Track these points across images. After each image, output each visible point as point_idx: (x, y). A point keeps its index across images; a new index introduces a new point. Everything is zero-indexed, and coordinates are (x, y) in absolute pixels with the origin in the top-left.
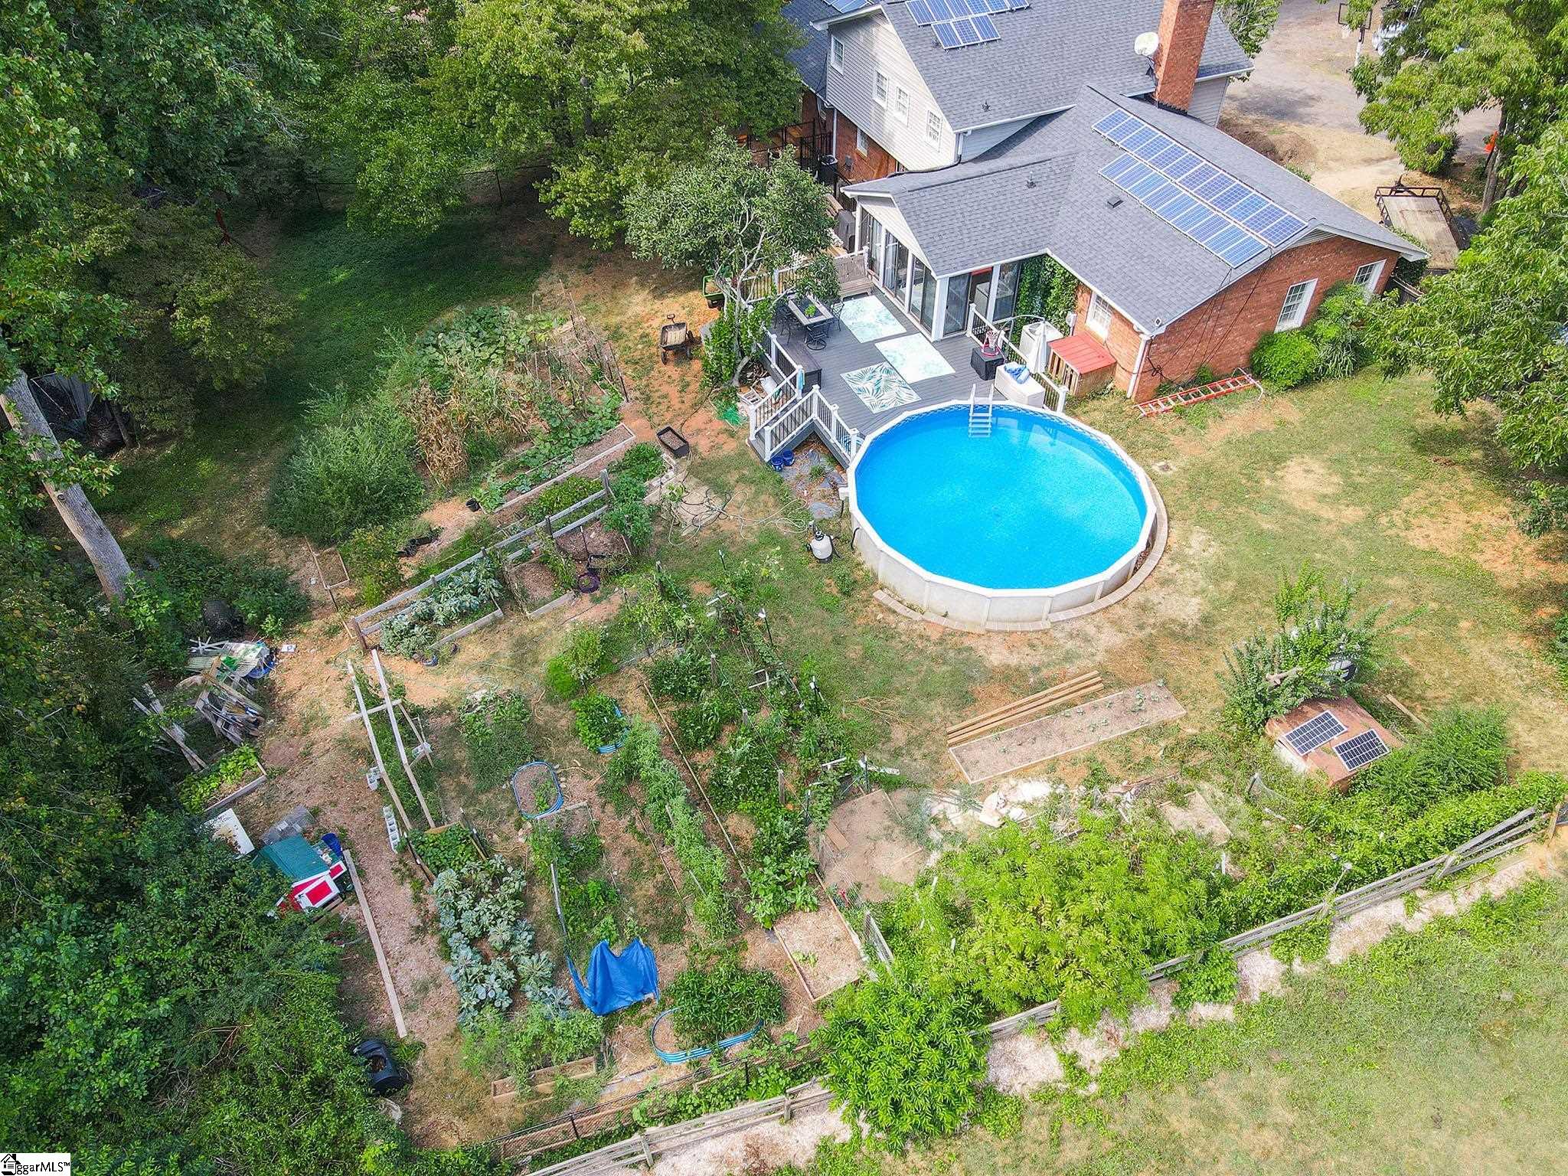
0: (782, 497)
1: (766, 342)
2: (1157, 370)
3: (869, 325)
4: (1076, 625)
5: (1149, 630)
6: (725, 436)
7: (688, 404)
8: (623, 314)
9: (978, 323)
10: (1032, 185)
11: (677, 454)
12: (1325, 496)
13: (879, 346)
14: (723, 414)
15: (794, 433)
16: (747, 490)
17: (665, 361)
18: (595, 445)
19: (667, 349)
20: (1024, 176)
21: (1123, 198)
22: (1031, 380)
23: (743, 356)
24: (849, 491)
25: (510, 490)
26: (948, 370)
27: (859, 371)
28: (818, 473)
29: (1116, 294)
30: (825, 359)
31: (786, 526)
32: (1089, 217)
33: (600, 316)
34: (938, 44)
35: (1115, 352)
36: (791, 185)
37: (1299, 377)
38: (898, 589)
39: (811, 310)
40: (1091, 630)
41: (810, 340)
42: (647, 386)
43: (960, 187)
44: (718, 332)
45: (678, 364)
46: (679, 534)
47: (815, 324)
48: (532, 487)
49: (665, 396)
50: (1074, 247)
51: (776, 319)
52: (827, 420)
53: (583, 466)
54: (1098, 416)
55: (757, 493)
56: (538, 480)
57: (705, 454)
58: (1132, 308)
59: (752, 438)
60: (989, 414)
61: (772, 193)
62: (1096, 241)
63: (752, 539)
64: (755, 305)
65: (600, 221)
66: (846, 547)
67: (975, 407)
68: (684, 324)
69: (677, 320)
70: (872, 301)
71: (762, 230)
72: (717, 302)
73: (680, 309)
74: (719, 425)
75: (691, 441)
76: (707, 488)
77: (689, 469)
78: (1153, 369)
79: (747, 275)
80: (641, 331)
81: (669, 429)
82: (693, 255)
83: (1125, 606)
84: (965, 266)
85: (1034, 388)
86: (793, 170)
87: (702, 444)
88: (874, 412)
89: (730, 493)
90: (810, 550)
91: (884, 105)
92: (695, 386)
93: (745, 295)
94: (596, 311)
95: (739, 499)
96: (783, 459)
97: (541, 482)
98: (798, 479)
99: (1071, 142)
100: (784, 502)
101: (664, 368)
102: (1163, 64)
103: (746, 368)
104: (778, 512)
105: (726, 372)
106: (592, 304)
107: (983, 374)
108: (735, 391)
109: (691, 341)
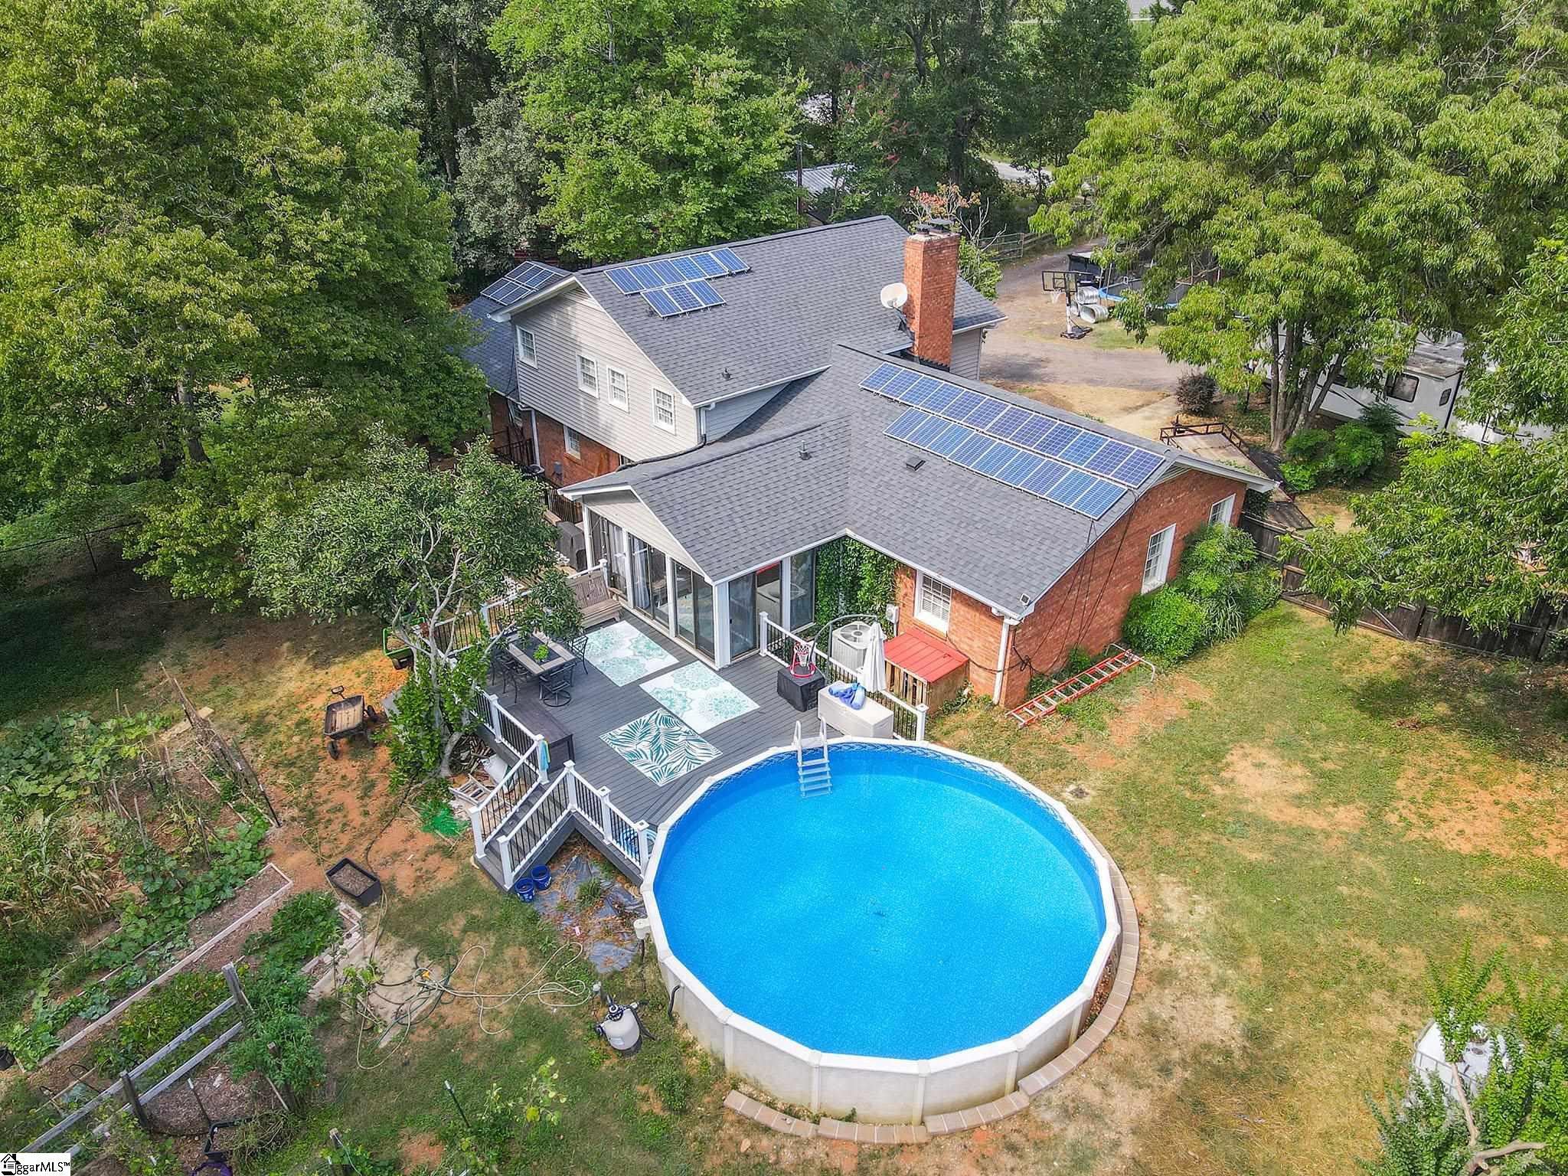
0: (540, 945)
1: (483, 706)
2: (1025, 662)
3: (627, 661)
4: (1068, 1088)
5: (1179, 1073)
6: (436, 857)
7: (375, 815)
8: (271, 695)
9: (773, 636)
10: (806, 456)
11: (362, 901)
12: (1299, 797)
13: (647, 687)
14: (430, 823)
15: (545, 837)
16: (482, 945)
17: (336, 754)
18: (226, 908)
19: (336, 737)
20: (795, 446)
21: (924, 457)
22: (870, 702)
23: (452, 732)
24: (652, 924)
25: (70, 1018)
26: (750, 705)
27: (626, 727)
28: (593, 895)
29: (955, 572)
30: (573, 717)
31: (554, 997)
32: (888, 485)
33: (236, 703)
34: (652, 313)
35: (964, 647)
36: (490, 483)
37: (1190, 645)
38: (765, 1083)
39: (542, 653)
40: (1093, 1094)
41: (547, 694)
42: (310, 796)
43: (718, 467)
44: (407, 704)
45: (355, 756)
46: (374, 1045)
47: (550, 671)
48: (111, 1005)
49: (338, 809)
50: (880, 523)
51: (494, 670)
52: (595, 809)
53: (205, 947)
54: (964, 735)
55: (498, 949)
56: (123, 989)
57: (408, 893)
58: (983, 586)
59: (480, 855)
60: (826, 760)
61: (465, 500)
62: (907, 511)
63: (501, 1033)
64: (459, 657)
65: (218, 574)
66: (660, 1018)
67: (803, 752)
68: (359, 697)
69: (347, 694)
70: (622, 627)
71: (455, 551)
72: (404, 660)
73: (353, 677)
74: (425, 841)
75: (384, 875)
76: (415, 951)
77: (384, 922)
78: (1020, 662)
79: (441, 616)
80: (296, 717)
81: (346, 861)
82: (360, 600)
83: (1125, 1036)
84: (748, 564)
85: (876, 713)
86: (491, 466)
87: (403, 877)
88: (661, 783)
89: (455, 953)
90: (602, 1035)
91: (595, 394)
92: (382, 786)
93: (442, 644)
94: (229, 697)
95: (472, 962)
96: (534, 880)
97: (129, 991)
98: (563, 908)
99: (837, 405)
100: (544, 956)
101: (334, 766)
102: (917, 315)
103: (459, 747)
104: (539, 972)
105: (428, 759)
106: (223, 689)
107: (800, 703)
108: (445, 783)
109: (372, 719)
